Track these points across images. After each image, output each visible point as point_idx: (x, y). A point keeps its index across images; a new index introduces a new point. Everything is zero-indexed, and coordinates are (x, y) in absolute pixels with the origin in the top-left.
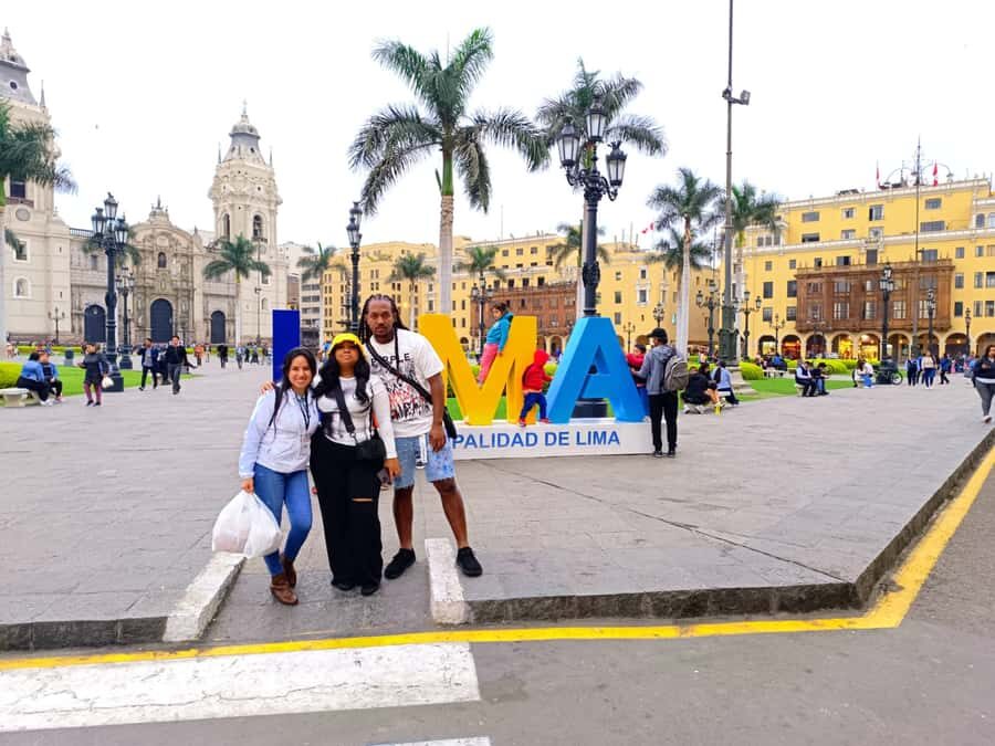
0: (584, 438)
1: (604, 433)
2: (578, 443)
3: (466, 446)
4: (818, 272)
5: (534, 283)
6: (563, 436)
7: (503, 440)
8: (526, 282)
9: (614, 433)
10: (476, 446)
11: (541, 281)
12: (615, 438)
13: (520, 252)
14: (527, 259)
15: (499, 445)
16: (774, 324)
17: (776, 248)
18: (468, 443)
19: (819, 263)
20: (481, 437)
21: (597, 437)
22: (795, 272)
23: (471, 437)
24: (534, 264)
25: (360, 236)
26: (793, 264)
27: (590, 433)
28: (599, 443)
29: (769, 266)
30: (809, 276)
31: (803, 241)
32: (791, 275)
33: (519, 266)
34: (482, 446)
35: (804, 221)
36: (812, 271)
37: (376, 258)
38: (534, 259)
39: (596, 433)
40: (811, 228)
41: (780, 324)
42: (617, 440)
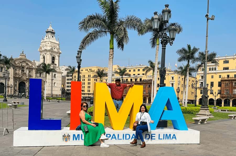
0: (162, 137)
1: (170, 135)
2: (159, 139)
3: (111, 139)
4: (228, 79)
5: (138, 80)
6: (153, 135)
7: (128, 137)
8: (136, 80)
9: (174, 135)
10: (116, 139)
11: (141, 79)
12: (174, 137)
13: (134, 70)
14: (136, 73)
15: (126, 139)
16: (214, 95)
17: (215, 72)
18: (112, 138)
19: (228, 76)
20: (118, 135)
21: (167, 137)
22: (221, 79)
23: (114, 135)
24: (139, 74)
25: (81, 60)
26: (220, 76)
27: (164, 135)
28: (168, 139)
29: (212, 77)
30: (225, 80)
31: (224, 69)
32: (219, 80)
33: (134, 75)
34: (118, 139)
35: (224, 63)
36: (226, 79)
37: (90, 71)
38: (139, 73)
39: (167, 135)
40: (226, 65)
41: (216, 95)
42: (175, 138)
